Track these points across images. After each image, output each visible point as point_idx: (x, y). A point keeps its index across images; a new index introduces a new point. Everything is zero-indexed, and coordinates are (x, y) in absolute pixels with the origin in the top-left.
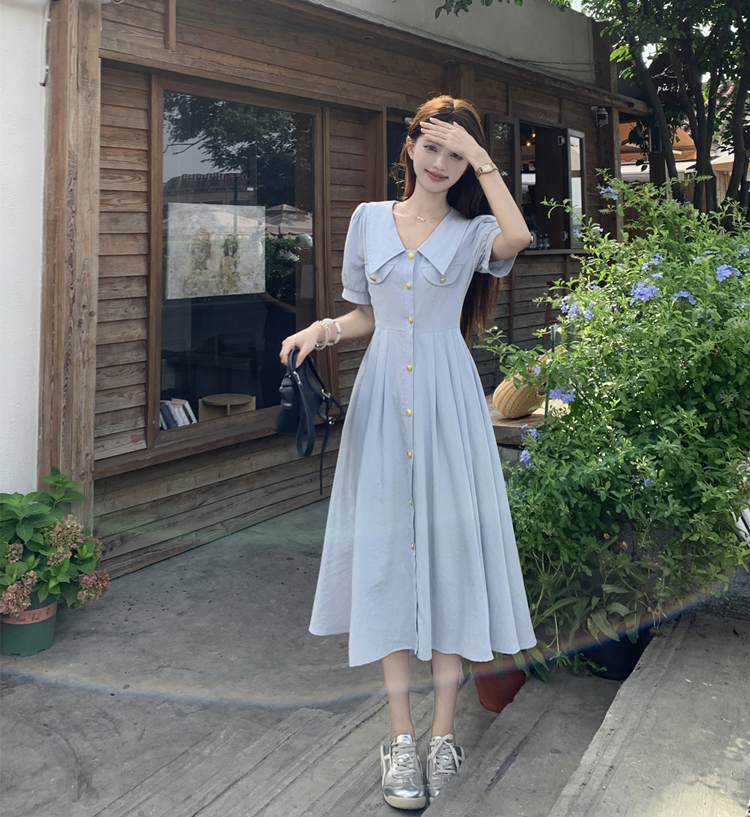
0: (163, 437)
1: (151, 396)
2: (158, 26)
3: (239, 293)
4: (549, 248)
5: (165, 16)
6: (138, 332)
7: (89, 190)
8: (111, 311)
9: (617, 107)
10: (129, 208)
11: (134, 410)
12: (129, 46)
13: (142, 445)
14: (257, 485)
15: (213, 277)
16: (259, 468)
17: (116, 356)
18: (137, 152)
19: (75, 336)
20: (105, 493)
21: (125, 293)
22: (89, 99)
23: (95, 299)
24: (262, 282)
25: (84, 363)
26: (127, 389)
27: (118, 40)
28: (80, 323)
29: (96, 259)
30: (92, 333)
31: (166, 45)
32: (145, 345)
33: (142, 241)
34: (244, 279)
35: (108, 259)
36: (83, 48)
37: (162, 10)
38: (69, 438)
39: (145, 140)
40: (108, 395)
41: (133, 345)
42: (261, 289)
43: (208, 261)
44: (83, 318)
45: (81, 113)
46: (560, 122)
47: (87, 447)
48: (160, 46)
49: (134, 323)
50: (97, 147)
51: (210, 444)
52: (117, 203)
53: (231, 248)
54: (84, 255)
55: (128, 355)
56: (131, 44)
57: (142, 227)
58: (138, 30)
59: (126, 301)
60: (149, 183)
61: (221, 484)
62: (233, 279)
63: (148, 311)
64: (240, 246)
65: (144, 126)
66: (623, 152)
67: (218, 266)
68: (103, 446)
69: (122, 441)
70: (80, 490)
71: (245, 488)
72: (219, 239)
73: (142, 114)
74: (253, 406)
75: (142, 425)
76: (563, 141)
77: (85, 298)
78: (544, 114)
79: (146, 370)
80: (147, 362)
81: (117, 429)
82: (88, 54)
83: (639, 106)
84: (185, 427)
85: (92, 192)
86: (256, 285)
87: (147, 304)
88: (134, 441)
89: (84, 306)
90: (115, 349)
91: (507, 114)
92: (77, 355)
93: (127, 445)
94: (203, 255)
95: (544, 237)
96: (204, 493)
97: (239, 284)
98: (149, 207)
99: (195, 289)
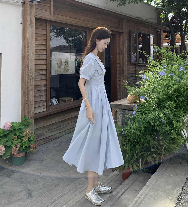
0: (50, 108)
1: (47, 98)
2: (49, 10)
3: (69, 74)
4: (145, 63)
5: (50, 7)
6: (44, 82)
7: (32, 49)
8: (38, 78)
9: (162, 29)
10: (42, 53)
11: (43, 101)
12: (41, 14)
13: (45, 110)
14: (73, 121)
15: (63, 70)
16: (73, 116)
17: (39, 88)
18: (44, 40)
19: (29, 84)
20: (37, 123)
21: (41, 73)
22: (32, 27)
23: (34, 75)
24: (74, 71)
25: (31, 90)
26: (42, 96)
27: (39, 13)
28: (30, 80)
29: (34, 65)
30: (33, 83)
31: (51, 14)
32: (46, 85)
33: (45, 61)
34: (70, 70)
35: (37, 65)
36: (30, 15)
37: (49, 6)
38: (28, 108)
39: (46, 37)
40: (37, 97)
41: (43, 86)
42: (74, 73)
43: (61, 66)
44: (31, 79)
45: (30, 31)
46: (148, 33)
47: (32, 110)
48: (49, 14)
49: (43, 81)
50: (34, 39)
51: (61, 110)
52: (39, 52)
53: (67, 63)
54: (31, 64)
55: (42, 88)
56: (42, 14)
57: (45, 58)
58: (44, 11)
59: (41, 75)
60: (47, 47)
61: (64, 121)
62: (67, 70)
63: (47, 78)
64: (69, 62)
65: (45, 34)
66: (163, 40)
67: (64, 67)
68: (36, 110)
69: (41, 108)
70: (31, 122)
71: (70, 122)
72: (64, 60)
73: (45, 31)
74: (73, 100)
75: (45, 104)
76: (149, 37)
77: (31, 74)
78: (144, 31)
79: (46, 91)
80: (46, 90)
81: (40, 105)
82: (31, 16)
83: (168, 29)
84: (56, 105)
85: (33, 49)
86: (73, 72)
87: (46, 76)
88: (44, 109)
89: (31, 76)
90: (39, 86)
91: (135, 31)
92: (30, 88)
93: (42, 110)
94: (60, 65)
95: (144, 60)
96: (60, 123)
97: (69, 71)
98: (47, 53)
99: (58, 73)
